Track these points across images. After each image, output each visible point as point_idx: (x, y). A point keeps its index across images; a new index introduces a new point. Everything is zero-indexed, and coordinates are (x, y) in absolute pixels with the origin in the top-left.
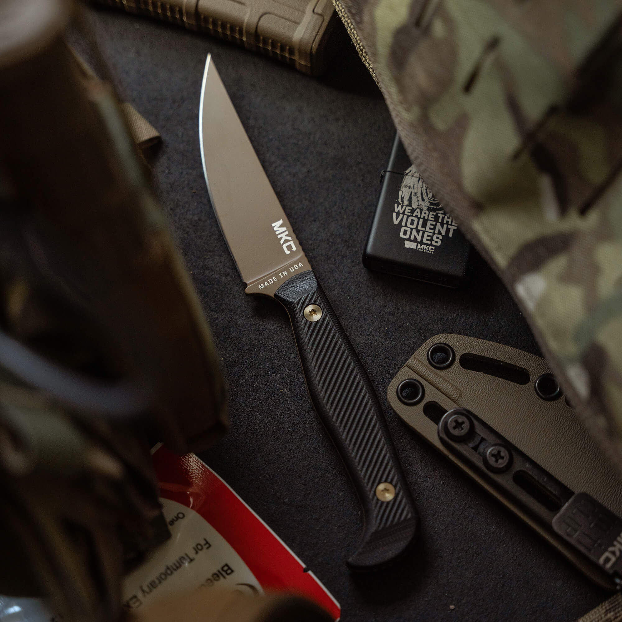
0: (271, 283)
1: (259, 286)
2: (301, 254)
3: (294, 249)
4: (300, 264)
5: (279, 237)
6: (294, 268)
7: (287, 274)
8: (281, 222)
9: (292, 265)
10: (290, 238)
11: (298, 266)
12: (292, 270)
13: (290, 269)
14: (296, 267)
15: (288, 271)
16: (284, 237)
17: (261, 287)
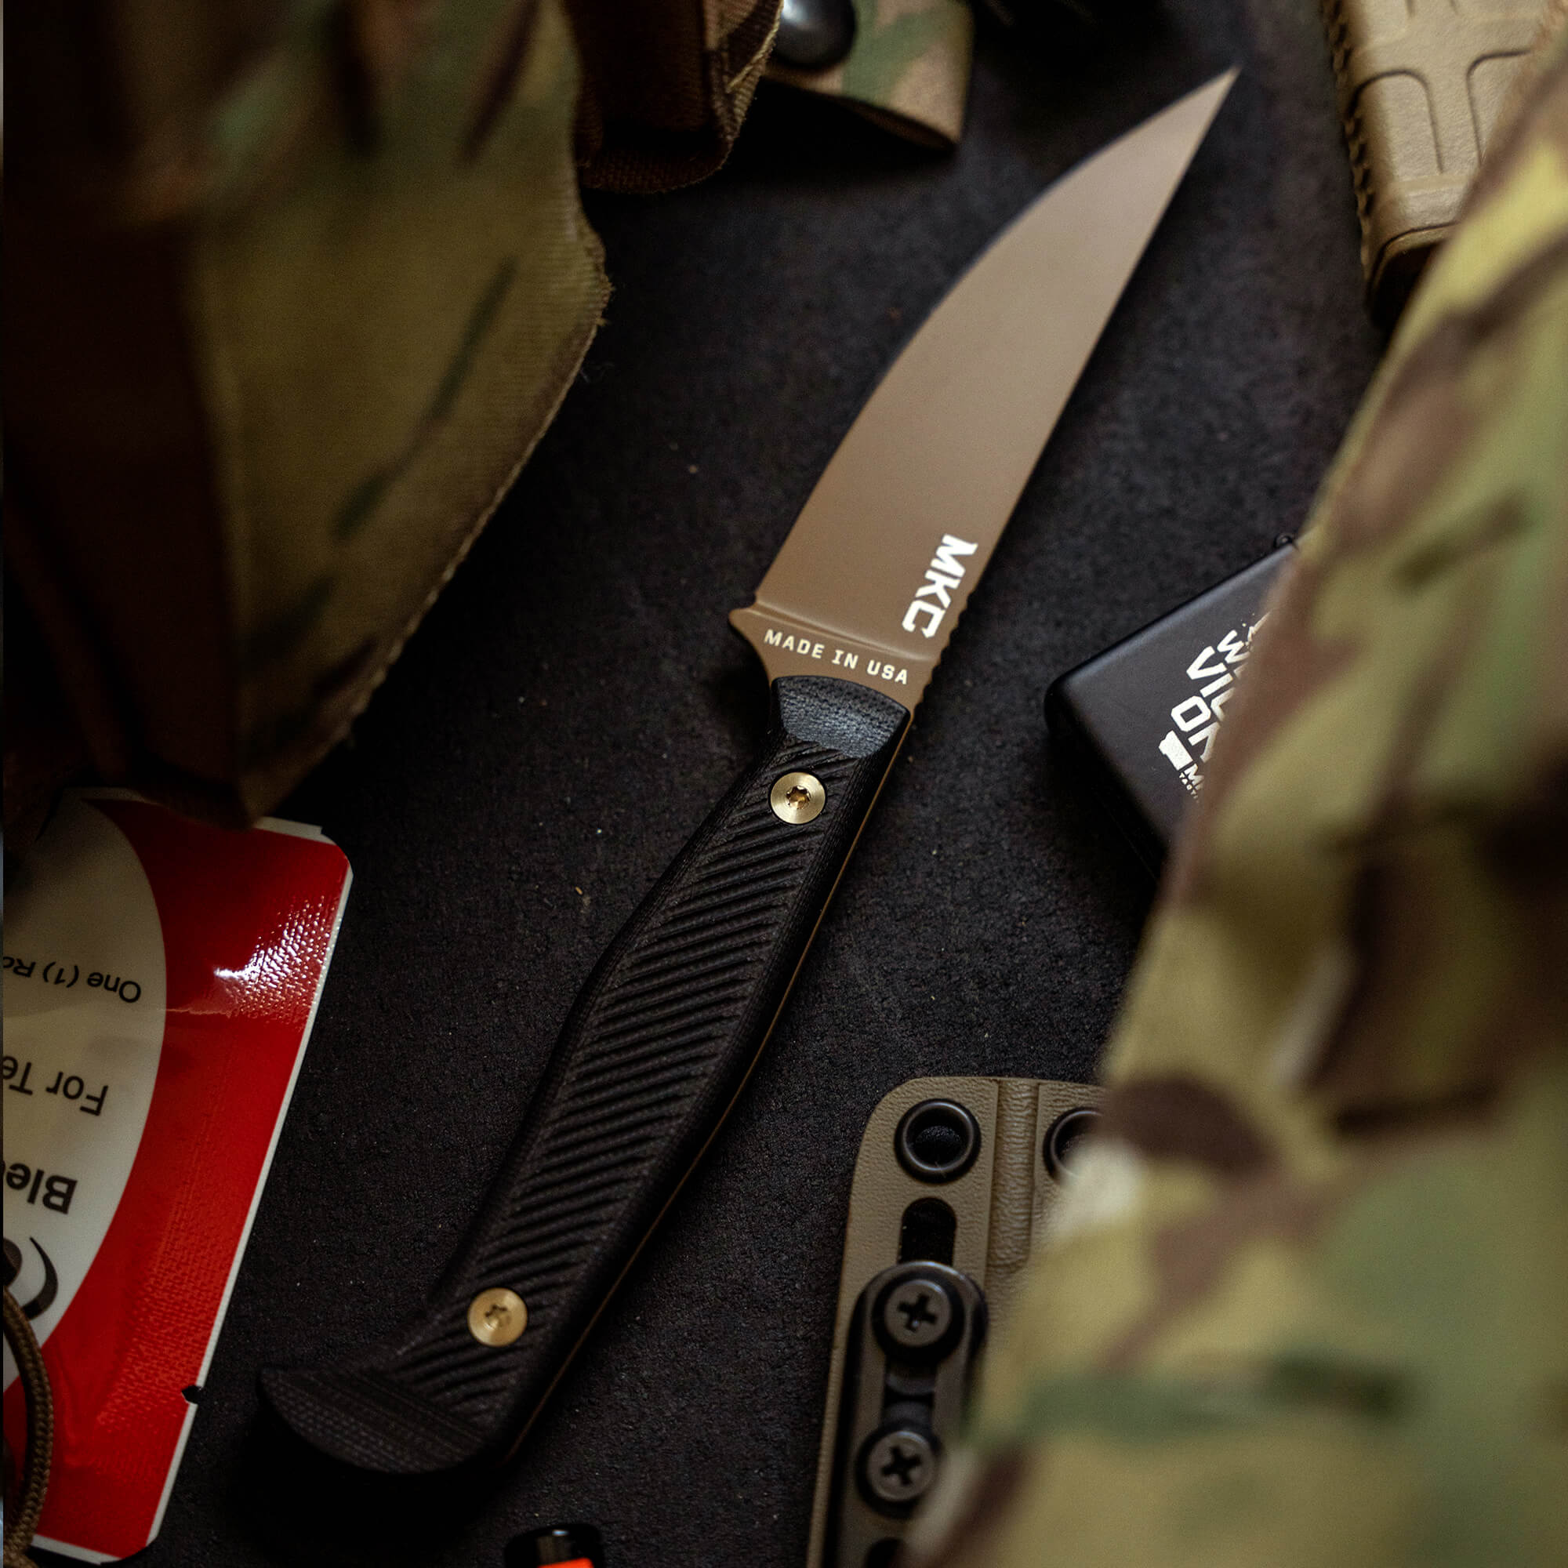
0: (799, 650)
1: (770, 633)
2: (931, 659)
3: (930, 632)
4: (903, 676)
5: (930, 575)
6: (881, 670)
7: (853, 666)
8: (969, 549)
9: (885, 660)
10: (946, 600)
11: (896, 674)
12: (873, 669)
13: (872, 663)
14: (888, 672)
15: (862, 665)
16: (939, 586)
17: (772, 638)
